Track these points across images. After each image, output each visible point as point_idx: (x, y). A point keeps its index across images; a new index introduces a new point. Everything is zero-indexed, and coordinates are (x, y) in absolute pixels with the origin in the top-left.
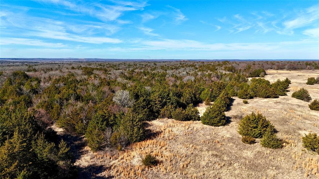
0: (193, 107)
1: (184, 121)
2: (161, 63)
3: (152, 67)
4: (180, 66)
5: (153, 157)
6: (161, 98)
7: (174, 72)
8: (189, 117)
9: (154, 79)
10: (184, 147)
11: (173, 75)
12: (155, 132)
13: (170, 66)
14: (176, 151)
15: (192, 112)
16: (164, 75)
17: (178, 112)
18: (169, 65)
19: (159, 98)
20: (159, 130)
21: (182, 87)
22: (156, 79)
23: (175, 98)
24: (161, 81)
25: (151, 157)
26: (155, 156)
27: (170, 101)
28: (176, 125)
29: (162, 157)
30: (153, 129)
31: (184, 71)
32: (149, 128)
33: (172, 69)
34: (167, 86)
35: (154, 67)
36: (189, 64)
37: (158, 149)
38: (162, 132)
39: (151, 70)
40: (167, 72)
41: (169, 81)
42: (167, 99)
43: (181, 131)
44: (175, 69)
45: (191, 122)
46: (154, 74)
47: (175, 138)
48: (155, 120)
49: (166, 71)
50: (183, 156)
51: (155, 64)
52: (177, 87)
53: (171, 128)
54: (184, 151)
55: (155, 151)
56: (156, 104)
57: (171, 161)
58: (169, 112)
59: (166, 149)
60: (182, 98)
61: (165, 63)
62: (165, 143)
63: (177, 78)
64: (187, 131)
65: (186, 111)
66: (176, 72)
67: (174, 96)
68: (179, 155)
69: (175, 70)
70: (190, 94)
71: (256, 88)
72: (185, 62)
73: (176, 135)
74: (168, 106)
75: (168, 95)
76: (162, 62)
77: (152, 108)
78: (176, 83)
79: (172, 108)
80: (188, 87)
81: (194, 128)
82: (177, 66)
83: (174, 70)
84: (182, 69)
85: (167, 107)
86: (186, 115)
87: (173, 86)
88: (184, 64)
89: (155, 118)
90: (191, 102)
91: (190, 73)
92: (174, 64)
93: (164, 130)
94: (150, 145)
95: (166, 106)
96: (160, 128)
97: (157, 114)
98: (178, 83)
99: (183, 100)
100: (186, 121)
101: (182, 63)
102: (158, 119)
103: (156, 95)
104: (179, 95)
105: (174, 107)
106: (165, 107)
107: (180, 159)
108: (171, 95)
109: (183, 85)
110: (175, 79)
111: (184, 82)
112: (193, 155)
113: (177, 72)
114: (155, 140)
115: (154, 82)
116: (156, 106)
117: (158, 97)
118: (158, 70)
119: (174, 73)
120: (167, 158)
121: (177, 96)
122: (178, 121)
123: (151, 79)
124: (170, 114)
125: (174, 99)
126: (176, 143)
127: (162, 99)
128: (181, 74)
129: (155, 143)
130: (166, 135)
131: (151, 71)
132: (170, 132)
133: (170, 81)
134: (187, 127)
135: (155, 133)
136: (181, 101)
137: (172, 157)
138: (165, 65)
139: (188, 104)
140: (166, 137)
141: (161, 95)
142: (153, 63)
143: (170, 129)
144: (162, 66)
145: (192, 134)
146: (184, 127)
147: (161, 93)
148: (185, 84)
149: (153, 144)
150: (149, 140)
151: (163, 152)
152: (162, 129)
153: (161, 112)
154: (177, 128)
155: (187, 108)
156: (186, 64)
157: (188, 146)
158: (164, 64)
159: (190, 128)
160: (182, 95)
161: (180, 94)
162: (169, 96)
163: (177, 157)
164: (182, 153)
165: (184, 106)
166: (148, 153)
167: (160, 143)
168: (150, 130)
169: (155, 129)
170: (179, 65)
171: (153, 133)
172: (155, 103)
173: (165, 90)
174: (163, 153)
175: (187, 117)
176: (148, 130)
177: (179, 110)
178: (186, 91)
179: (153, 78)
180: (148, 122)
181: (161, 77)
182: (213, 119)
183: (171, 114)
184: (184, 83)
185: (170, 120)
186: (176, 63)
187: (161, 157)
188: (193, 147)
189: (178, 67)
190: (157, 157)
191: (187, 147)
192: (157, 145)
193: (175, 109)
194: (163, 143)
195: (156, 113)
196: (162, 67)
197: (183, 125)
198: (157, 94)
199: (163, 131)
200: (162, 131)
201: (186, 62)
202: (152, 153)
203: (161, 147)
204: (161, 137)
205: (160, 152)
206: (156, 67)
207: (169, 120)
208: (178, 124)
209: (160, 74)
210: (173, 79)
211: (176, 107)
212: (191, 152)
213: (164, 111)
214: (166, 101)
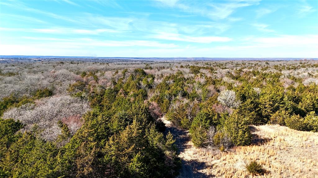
0: (315, 116)
1: (301, 130)
2: (275, 62)
3: (263, 66)
4: (299, 66)
5: (259, 165)
6: (273, 101)
7: (292, 73)
8: (308, 126)
9: (265, 80)
10: (299, 161)
11: (290, 76)
12: (262, 138)
13: (286, 66)
14: (289, 164)
15: (314, 121)
16: (278, 76)
17: (294, 120)
18: (285, 65)
19: (270, 101)
20: (268, 137)
21: (301, 91)
22: (268, 79)
23: (290, 103)
24: (274, 82)
25: (256, 164)
26: (262, 165)
27: (284, 106)
28: (290, 134)
29: (270, 167)
30: (261, 135)
31: (304, 72)
32: (256, 133)
33: (289, 69)
34: (281, 88)
35: (266, 66)
36: (313, 63)
37: (266, 158)
38: (272, 139)
39: (262, 69)
40: (282, 72)
41: (284, 82)
43: (297, 142)
44: (292, 69)
45: (311, 132)
46: (265, 74)
47: (288, 149)
48: (263, 125)
49: (281, 71)
50: (297, 171)
51: (267, 63)
52: (295, 90)
53: (283, 136)
54: (298, 166)
55: (261, 159)
56: (265, 108)
57: (281, 173)
58: (281, 118)
59: (276, 159)
60: (300, 103)
61: (280, 62)
62: (275, 152)
63: (295, 79)
64: (304, 143)
65: (304, 119)
66: (294, 73)
67: (290, 101)
68: (292, 168)
69: (292, 70)
70: (312, 99)
72: (307, 62)
73: (289, 145)
74: (281, 111)
75: (281, 98)
76: (277, 61)
77: (261, 112)
78: (294, 86)
79: (287, 114)
80: (309, 92)
81: (315, 141)
82: (295, 65)
83: (291, 71)
84: (303, 69)
85: (279, 113)
86: (304, 124)
87: (288, 89)
88: (305, 63)
89: (264, 123)
90: (312, 109)
91: (314, 74)
92: (292, 63)
93: (275, 137)
94: (256, 152)
95: (278, 111)
96: (269, 135)
97: (266, 119)
98: (296, 85)
99: (302, 106)
100: (304, 131)
101: (303, 62)
102: (267, 125)
103: (266, 98)
104: (297, 100)
105: (289, 113)
106: (277, 113)
107: (293, 173)
108: (286, 98)
109: (303, 88)
110: (292, 81)
111: (304, 85)
112: (311, 172)
113: (296, 72)
114: (262, 147)
115: (264, 84)
116: (265, 110)
117: (268, 100)
118: (271, 70)
119: (290, 74)
120: (276, 170)
121: (293, 100)
122: (293, 130)
123: (262, 80)
124: (283, 121)
125: (289, 104)
126: (289, 154)
127: (273, 103)
128: (300, 75)
129: (262, 150)
130: (277, 144)
131: (262, 71)
132: (282, 141)
133: (286, 83)
134: (305, 139)
135: (262, 140)
136: (299, 107)
137: (283, 170)
138: (280, 65)
139: (308, 111)
140: (276, 146)
141: (273, 98)
142: (265, 62)
143: (282, 138)
144: (276, 66)
145: (310, 148)
146: (300, 137)
147: (273, 96)
148: (305, 88)
149: (260, 151)
150: (254, 146)
151: (271, 162)
152: (272, 136)
153: (272, 117)
154: (291, 137)
155: (306, 116)
156: (309, 64)
157: (304, 160)
158: (278, 63)
159: (309, 141)
160: (300, 101)
161: (298, 99)
162: (282, 100)
163: (290, 170)
164: (296, 168)
165: (303, 114)
166: (253, 159)
167: (269, 151)
168: (256, 135)
169: (263, 135)
170: (299, 64)
171: (261, 139)
172: (265, 107)
173: (278, 93)
174: (271, 163)
175: (306, 127)
176: (255, 135)
177: (294, 117)
178: (306, 95)
179: (264, 79)
180: (255, 126)
181: (274, 78)
184: (305, 86)
185: (283, 128)
186: (294, 62)
187: (268, 166)
188: (312, 164)
189: (298, 67)
191: (303, 162)
192: (265, 153)
193: (290, 116)
194: (272, 152)
195: (265, 117)
196: (276, 67)
197: (300, 135)
198: (268, 96)
199: (273, 139)
200: (271, 138)
201: (309, 61)
202: (257, 161)
203: (269, 156)
204: (270, 145)
205: (267, 162)
206: (268, 66)
207: (281, 127)
208: (293, 133)
209: (273, 74)
210: (290, 81)
211: (291, 114)
212: (309, 169)
213: (276, 117)
214: (279, 105)
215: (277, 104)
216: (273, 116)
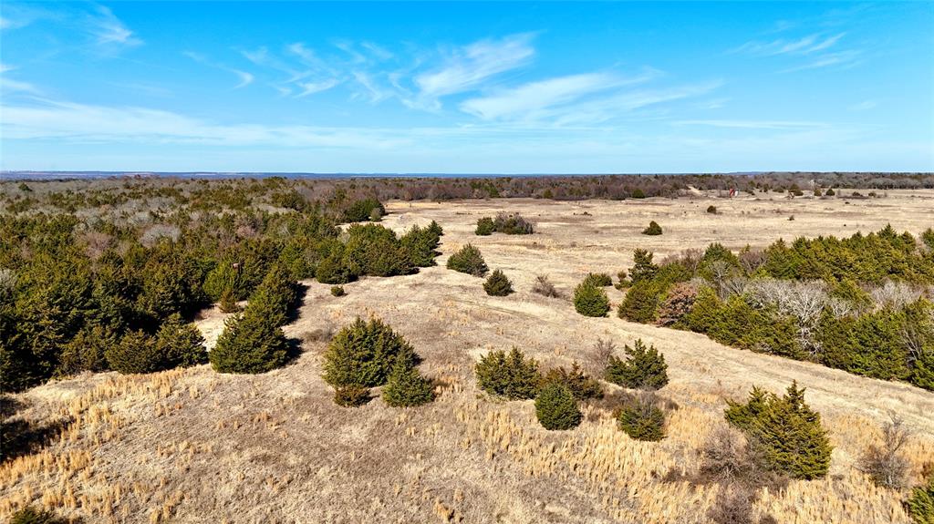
0: (181, 324)
1: (152, 372)
2: (51, 183)
3: (12, 198)
4: (124, 194)
5: (41, 513)
6: (61, 304)
7: (105, 214)
8: (169, 355)
9: (25, 241)
10: (159, 454)
11: (101, 222)
12: (42, 425)
13: (88, 195)
14: (131, 474)
15: (181, 338)
16: (66, 226)
17: (131, 347)
18: (83, 191)
19: (51, 305)
20: (60, 417)
21: (139, 262)
22: (35, 239)
23: (113, 302)
24: (57, 245)
25: (34, 515)
26: (53, 509)
27: (96, 314)
28: (123, 389)
29: (79, 505)
30: (37, 417)
31: (140, 211)
32: (18, 416)
33: (98, 204)
34: (80, 262)
35: (24, 198)
36: (158, 186)
37: (61, 483)
38: (73, 420)
39: (12, 209)
40: (78, 214)
41: (88, 243)
42: (85, 308)
43: (145, 406)
44: (106, 203)
45: (179, 370)
46: (24, 223)
47: (125, 433)
48: (39, 384)
49: (73, 210)
50: (155, 484)
51: (25, 188)
52: (120, 262)
53: (105, 402)
54: (159, 469)
55: (49, 492)
56: (39, 329)
57: (113, 511)
58: (94, 350)
59: (92, 474)
60: (141, 298)
61: (68, 184)
62: (88, 456)
63: (117, 233)
64: (165, 405)
65: (157, 338)
66: (113, 215)
67: (112, 294)
68: (141, 483)
69: (107, 206)
70: (169, 282)
71: (364, 252)
72: (143, 182)
73: (127, 421)
74: (91, 329)
75: (85, 292)
76: (56, 180)
77: (27, 345)
78: (116, 250)
79: (107, 334)
80: (160, 262)
81: (191, 389)
82: (113, 192)
83: (103, 208)
84: (135, 203)
85: (85, 336)
86: (158, 352)
87: (103, 261)
88: (138, 186)
89: (40, 377)
90: (172, 308)
91: (165, 215)
92: (102, 187)
93: (81, 412)
94: (26, 476)
95: (81, 332)
96: (64, 408)
97: (46, 364)
98: (123, 249)
99: (146, 306)
100: (160, 371)
101: (133, 183)
102: (52, 381)
103: (36, 297)
104: (131, 290)
105: (113, 331)
106: (79, 337)
107: (146, 496)
108: (99, 290)
109: (141, 255)
110: (110, 237)
111: (144, 245)
112: (191, 474)
113: (117, 212)
114: (46, 455)
115: (25, 253)
116: (41, 337)
117: (46, 304)
118: (41, 209)
119: (103, 218)
120: (98, 505)
121: (121, 293)
122: (131, 376)
123: (14, 243)
124: (100, 357)
125: (111, 303)
126: (130, 448)
127: (62, 310)
128: (130, 220)
129: (45, 463)
130: (90, 430)
131: (12, 215)
132: (104, 418)
133: (93, 246)
134: (164, 391)
135: (44, 431)
136: (140, 308)
137: (117, 498)
138: (69, 192)
139: (164, 315)
140: (90, 437)
141: (59, 296)
142: (17, 186)
143: (104, 406)
144: (55, 195)
145: (182, 410)
146: (154, 391)
147: (60, 289)
148: (147, 253)
149: (42, 469)
150: (20, 459)
151: (80, 488)
152: (73, 411)
153: (64, 354)
154: (130, 398)
155: (160, 330)
156: (148, 187)
157: (171, 449)
158: (63, 187)
159: (176, 393)
160: (140, 290)
161: (133, 287)
162: (90, 296)
163: (136, 492)
164: (153, 477)
165: (150, 325)
166: (21, 503)
167: (68, 459)
168: (21, 421)
169: (43, 415)
170: (121, 190)
171: (38, 430)
172: (36, 327)
173: (73, 278)
174: (80, 492)
175: (164, 358)
176: (15, 424)
177: (130, 339)
178: (153, 273)
179: (21, 238)
180: (14, 396)
181: (54, 234)
182: (249, 351)
183: (103, 356)
184: (145, 249)
185: (101, 379)
186: (109, 184)
187: (73, 505)
188: (191, 450)
189: (120, 197)
190: (59, 511)
191: (169, 454)
192: (57, 470)
193: (117, 338)
194: (78, 458)
195: (44, 359)
196: (56, 200)
197: (151, 385)
198: (44, 292)
199: (78, 417)
200: (71, 417)
201: (147, 179)
202: (36, 502)
203: (71, 472)
204: (71, 440)
205: (69, 492)
206: (31, 196)
207: (97, 376)
208: (132, 384)
209: (49, 222)
210: (103, 238)
211: (120, 332)
212: (185, 466)
213: (77, 350)
214: (82, 314)
215: (74, 311)
216: (68, 350)
